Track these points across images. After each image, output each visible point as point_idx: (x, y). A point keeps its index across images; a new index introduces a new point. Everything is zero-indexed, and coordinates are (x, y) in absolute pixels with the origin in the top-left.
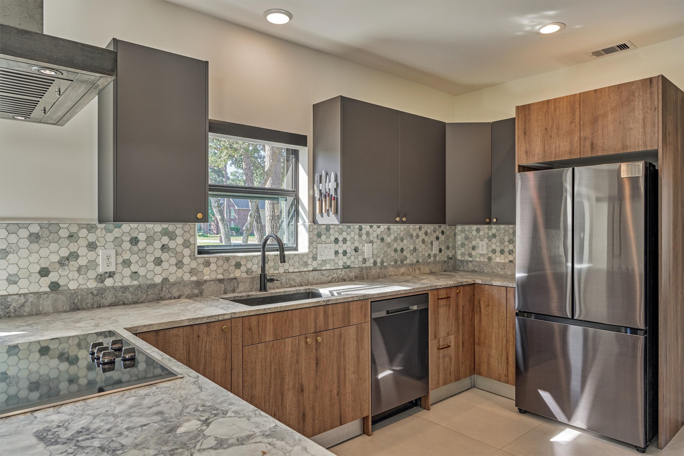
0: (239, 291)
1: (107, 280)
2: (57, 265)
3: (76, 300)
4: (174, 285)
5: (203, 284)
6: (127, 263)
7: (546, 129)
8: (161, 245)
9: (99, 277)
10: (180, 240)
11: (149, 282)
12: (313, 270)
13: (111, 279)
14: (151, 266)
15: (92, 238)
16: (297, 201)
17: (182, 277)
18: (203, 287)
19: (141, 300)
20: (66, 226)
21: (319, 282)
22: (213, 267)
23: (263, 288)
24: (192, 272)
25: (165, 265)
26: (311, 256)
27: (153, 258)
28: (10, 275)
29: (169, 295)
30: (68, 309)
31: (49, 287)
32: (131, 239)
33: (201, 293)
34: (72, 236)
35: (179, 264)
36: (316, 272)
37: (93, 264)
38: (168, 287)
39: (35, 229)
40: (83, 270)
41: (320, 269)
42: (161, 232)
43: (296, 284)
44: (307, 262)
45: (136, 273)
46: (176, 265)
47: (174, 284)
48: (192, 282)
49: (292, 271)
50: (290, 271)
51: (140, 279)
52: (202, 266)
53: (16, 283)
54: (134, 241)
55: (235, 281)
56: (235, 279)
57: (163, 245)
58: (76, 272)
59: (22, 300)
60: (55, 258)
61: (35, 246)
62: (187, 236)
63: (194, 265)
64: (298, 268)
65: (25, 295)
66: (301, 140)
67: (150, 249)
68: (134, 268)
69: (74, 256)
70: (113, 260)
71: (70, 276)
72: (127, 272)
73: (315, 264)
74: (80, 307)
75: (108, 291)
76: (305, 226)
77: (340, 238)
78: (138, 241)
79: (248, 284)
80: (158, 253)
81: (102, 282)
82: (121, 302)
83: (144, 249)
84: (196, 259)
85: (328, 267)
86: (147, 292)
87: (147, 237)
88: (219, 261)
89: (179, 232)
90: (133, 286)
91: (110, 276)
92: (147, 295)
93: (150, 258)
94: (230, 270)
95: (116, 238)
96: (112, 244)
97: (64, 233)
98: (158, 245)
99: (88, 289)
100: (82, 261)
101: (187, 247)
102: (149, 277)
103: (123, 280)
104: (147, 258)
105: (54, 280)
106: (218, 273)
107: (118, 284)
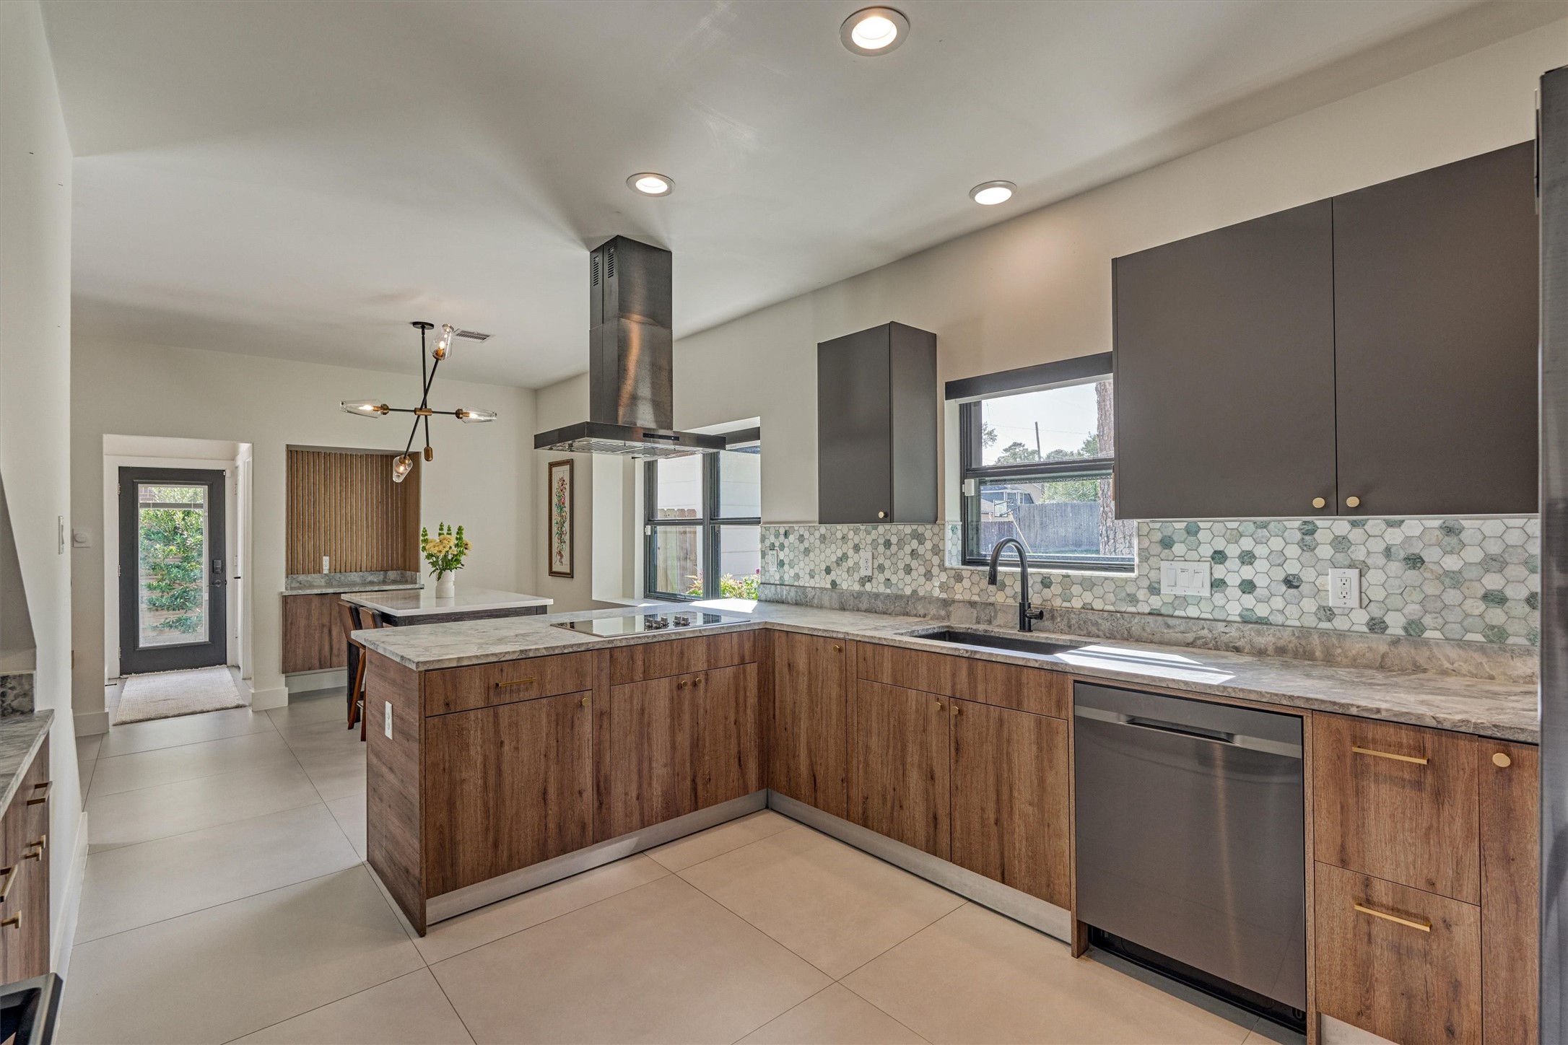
0: (997, 624)
1: (867, 583)
2: (835, 565)
3: (844, 601)
4: (919, 600)
5: (951, 605)
6: (881, 568)
8: (910, 551)
9: (861, 580)
10: (929, 545)
11: (900, 592)
12: (1150, 614)
13: (870, 584)
14: (901, 573)
15: (856, 539)
17: (931, 592)
18: (951, 609)
19: (890, 611)
20: (840, 527)
21: (1157, 638)
22: (966, 583)
23: (1025, 625)
24: (941, 586)
25: (914, 574)
26: (1146, 583)
27: (903, 565)
28: (811, 570)
29: (915, 612)
30: (838, 607)
31: (830, 584)
32: (885, 542)
33: (948, 616)
34: (844, 538)
35: (928, 576)
36: (1159, 618)
37: (857, 567)
38: (913, 601)
39: (823, 531)
40: (851, 572)
41: (1170, 613)
42: (910, 535)
43: (1101, 633)
44: (1135, 595)
45: (889, 580)
46: (925, 575)
47: (921, 599)
48: (938, 599)
49: (1101, 608)
50: (1095, 607)
51: (892, 588)
52: (952, 580)
53: (813, 578)
54: (888, 544)
55: (991, 608)
56: (992, 604)
57: (913, 551)
58: (847, 573)
59: (813, 593)
60: (834, 559)
62: (936, 539)
63: (943, 577)
64: (1113, 604)
65: (815, 589)
67: (901, 554)
68: (887, 574)
69: (844, 557)
70: (871, 564)
71: (843, 577)
72: (881, 578)
73: (1155, 602)
74: (846, 608)
75: (864, 595)
77: (1233, 552)
78: (891, 544)
79: (1010, 616)
80: (908, 560)
81: (864, 586)
82: (874, 610)
83: (896, 554)
84: (945, 569)
85: (1192, 612)
86: (895, 603)
87: (899, 540)
88: (973, 576)
89: (928, 534)
90: (884, 594)
91: (869, 581)
92: (895, 607)
93: (901, 565)
94: (989, 591)
95: (873, 540)
96: (870, 547)
97: (839, 535)
98: (908, 549)
101: (936, 554)
102: (900, 586)
103: (877, 587)
104: (898, 564)
105: (834, 578)
106: (973, 592)
107: (875, 590)
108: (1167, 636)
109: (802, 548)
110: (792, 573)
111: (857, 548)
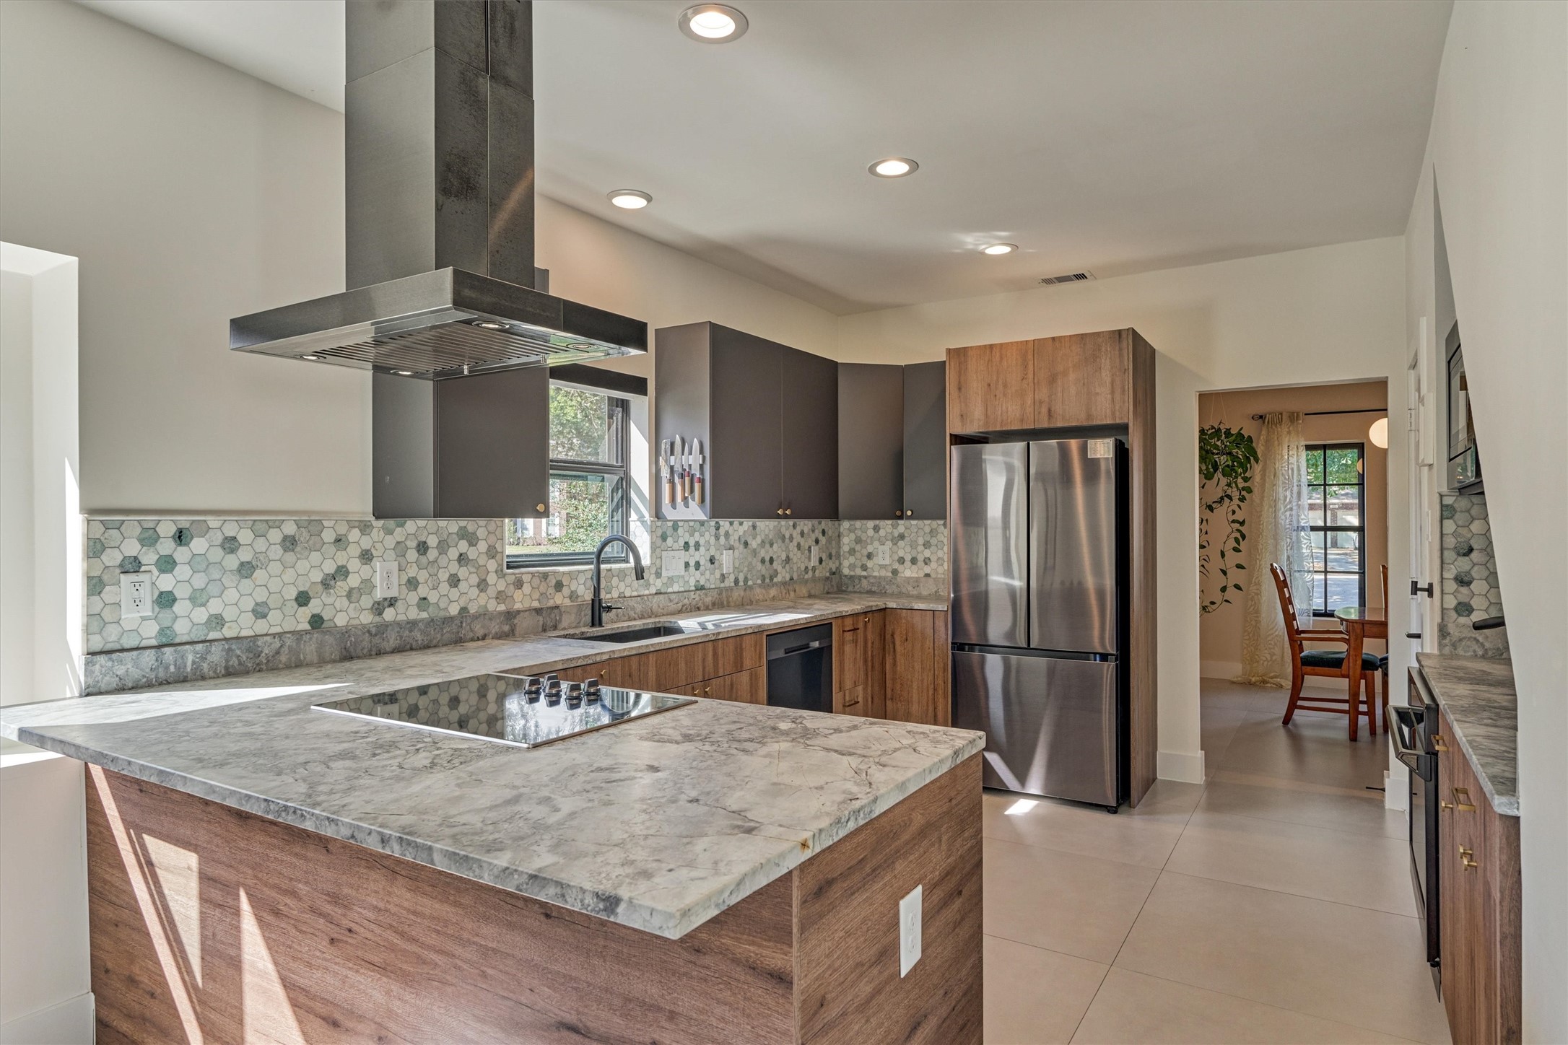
0: (563, 627)
1: (386, 609)
2: (320, 587)
3: (349, 645)
5: (515, 617)
6: (412, 584)
7: (989, 385)
8: (458, 555)
9: (376, 606)
10: (482, 546)
11: (442, 614)
12: (656, 594)
13: (392, 609)
14: (444, 587)
15: (366, 543)
16: (624, 483)
17: (486, 607)
18: (516, 621)
19: (435, 642)
20: (331, 524)
21: (665, 612)
22: (526, 588)
23: (596, 621)
24: (500, 597)
25: (463, 585)
26: (654, 570)
27: (447, 575)
28: (257, 604)
29: (471, 635)
30: (338, 658)
31: (309, 622)
32: (418, 545)
33: (513, 631)
34: (339, 540)
35: (482, 585)
36: (662, 596)
37: (368, 585)
38: (469, 621)
39: (290, 529)
40: (355, 596)
41: (666, 591)
42: (457, 534)
43: (636, 616)
44: (648, 580)
45: (425, 599)
46: (478, 586)
47: (476, 617)
48: (500, 613)
49: (629, 595)
50: (626, 595)
51: (431, 609)
52: (512, 587)
53: (264, 616)
54: (422, 548)
55: (556, 611)
56: (557, 607)
57: (461, 555)
58: (345, 599)
59: (277, 644)
60: (317, 576)
61: (290, 557)
62: (492, 539)
63: (501, 586)
64: (636, 590)
65: (280, 635)
66: (638, 385)
67: (443, 561)
68: (423, 591)
69: (342, 572)
70: (395, 579)
71: (338, 605)
72: (413, 598)
73: (660, 583)
74: (353, 654)
75: (390, 628)
76: (643, 523)
77: (692, 543)
78: (428, 548)
79: (573, 616)
80: (454, 567)
81: (380, 614)
82: (408, 647)
83: (435, 561)
84: (504, 575)
85: (676, 588)
86: (442, 629)
87: (440, 542)
88: (534, 580)
89: (481, 533)
90: (422, 620)
91: (391, 605)
92: (442, 635)
93: (444, 576)
94: (548, 594)
95: (398, 543)
96: (392, 553)
97: (328, 536)
98: (453, 554)
99: (364, 626)
100: (354, 581)
101: (493, 558)
102: (442, 605)
103: (407, 611)
104: (440, 575)
105: (316, 611)
106: (533, 598)
107: (401, 618)
108: (670, 608)
109: (232, 562)
110: (201, 615)
111: (366, 557)
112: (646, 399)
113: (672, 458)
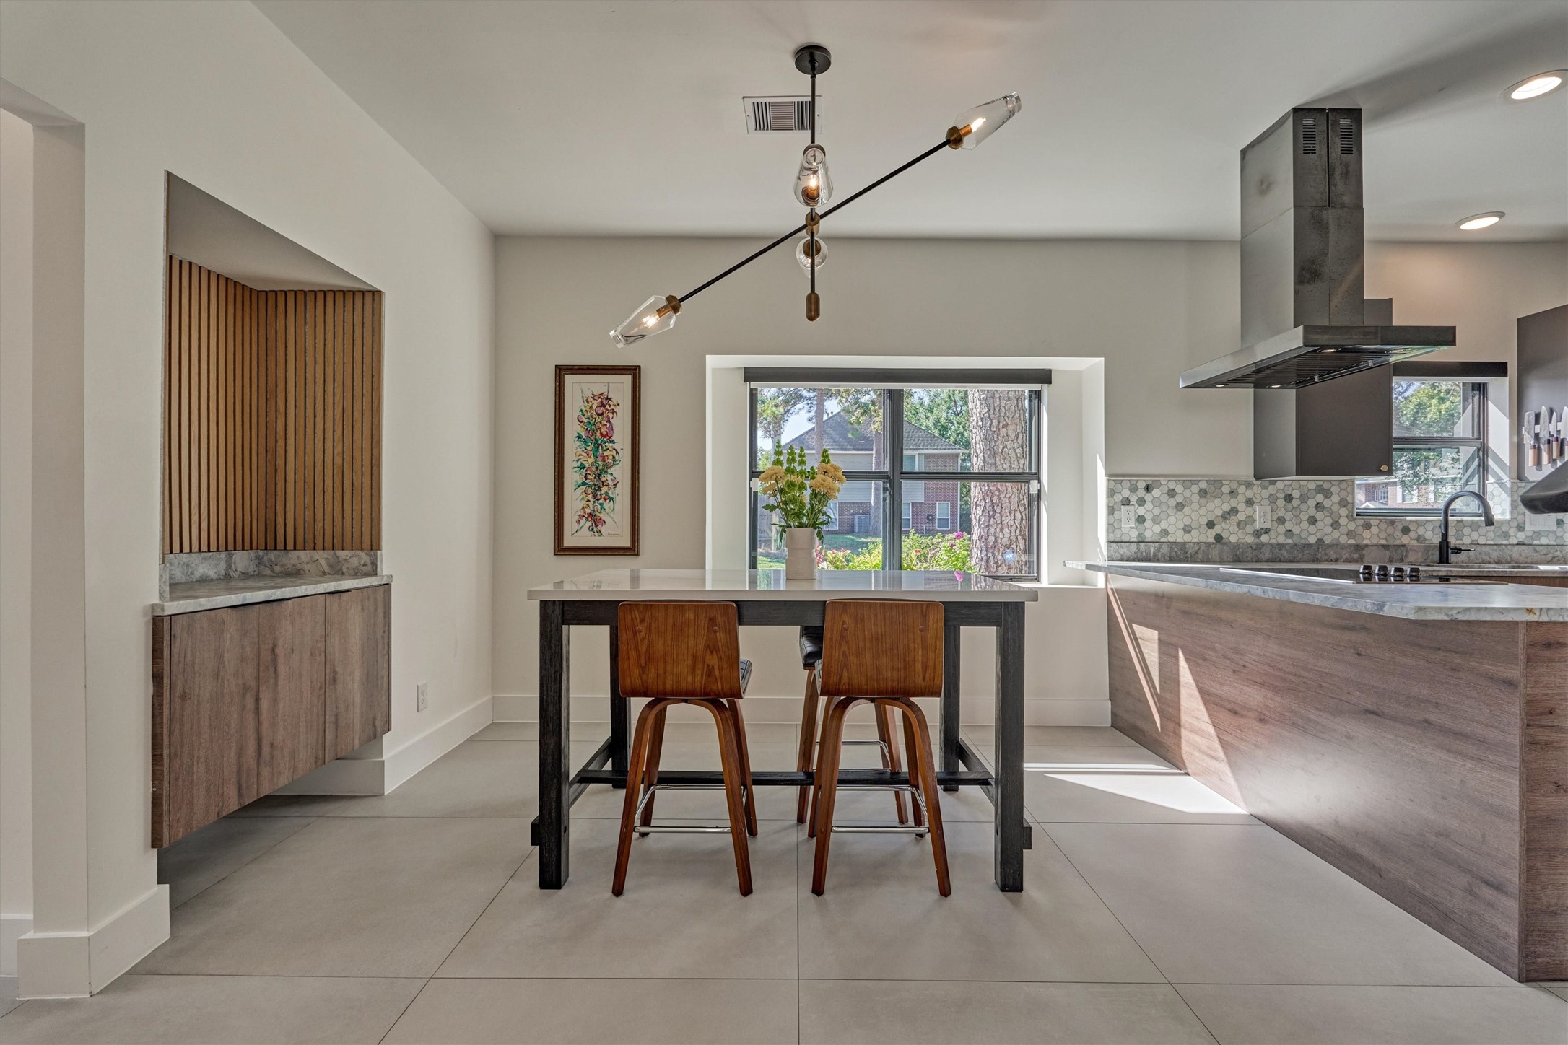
0: (1409, 560)
1: (1263, 535)
2: (1221, 519)
3: (1238, 553)
5: (1363, 549)
6: (1281, 521)
8: (1315, 504)
9: (1256, 532)
10: (1335, 499)
11: (1303, 541)
12: (1517, 544)
13: (1266, 535)
14: (1305, 525)
15: (1249, 494)
16: (1483, 451)
17: (1338, 540)
18: (1364, 552)
19: (1297, 559)
20: (1227, 482)
22: (1374, 530)
23: (1444, 561)
24: (1350, 534)
25: (1319, 524)
26: (1515, 524)
27: (1307, 517)
28: (1185, 525)
29: (1326, 557)
30: (1231, 560)
31: (1214, 538)
32: (1286, 496)
33: (1362, 559)
34: (1233, 492)
35: (1335, 525)
36: (1524, 546)
37: (1250, 520)
39: (1203, 485)
40: (1242, 525)
41: (1530, 542)
42: (1315, 490)
43: (1491, 560)
44: (1508, 532)
45: (1290, 531)
46: (1332, 525)
47: (1330, 546)
48: (1351, 545)
49: (1484, 542)
50: (1480, 542)
51: (1294, 538)
52: (1361, 528)
53: (1189, 532)
54: (1289, 498)
55: (1403, 548)
56: (1404, 546)
57: (1318, 504)
58: (1236, 527)
59: (1197, 548)
60: (1219, 512)
61: (1203, 501)
62: (1344, 494)
63: (1352, 526)
64: (1492, 540)
65: (1198, 543)
66: (1499, 369)
67: (1304, 507)
68: (1288, 525)
69: (1234, 511)
70: (1269, 517)
71: (1231, 530)
72: (1282, 529)
73: (1521, 536)
74: (1242, 558)
75: (1265, 546)
76: (1501, 485)
78: (1292, 498)
79: (1420, 554)
80: (1312, 512)
81: (1259, 538)
82: (1278, 559)
83: (1298, 507)
84: (1354, 520)
85: (1544, 541)
86: (1303, 551)
87: (1301, 495)
88: (1381, 524)
89: (1335, 489)
90: (1289, 544)
91: (1266, 533)
92: (1303, 555)
93: (1304, 517)
94: (1395, 535)
95: (1271, 494)
96: (1267, 501)
97: (1226, 489)
98: (1312, 503)
99: (1248, 544)
100: (1241, 516)
101: (1344, 507)
102: (1303, 536)
103: (1279, 536)
104: (1301, 516)
105: (1219, 532)
106: (1381, 537)
107: (1273, 541)
108: (1535, 558)
109: (1172, 502)
110: (1157, 529)
111: (1250, 502)
112: (1507, 379)
113: (1537, 427)
